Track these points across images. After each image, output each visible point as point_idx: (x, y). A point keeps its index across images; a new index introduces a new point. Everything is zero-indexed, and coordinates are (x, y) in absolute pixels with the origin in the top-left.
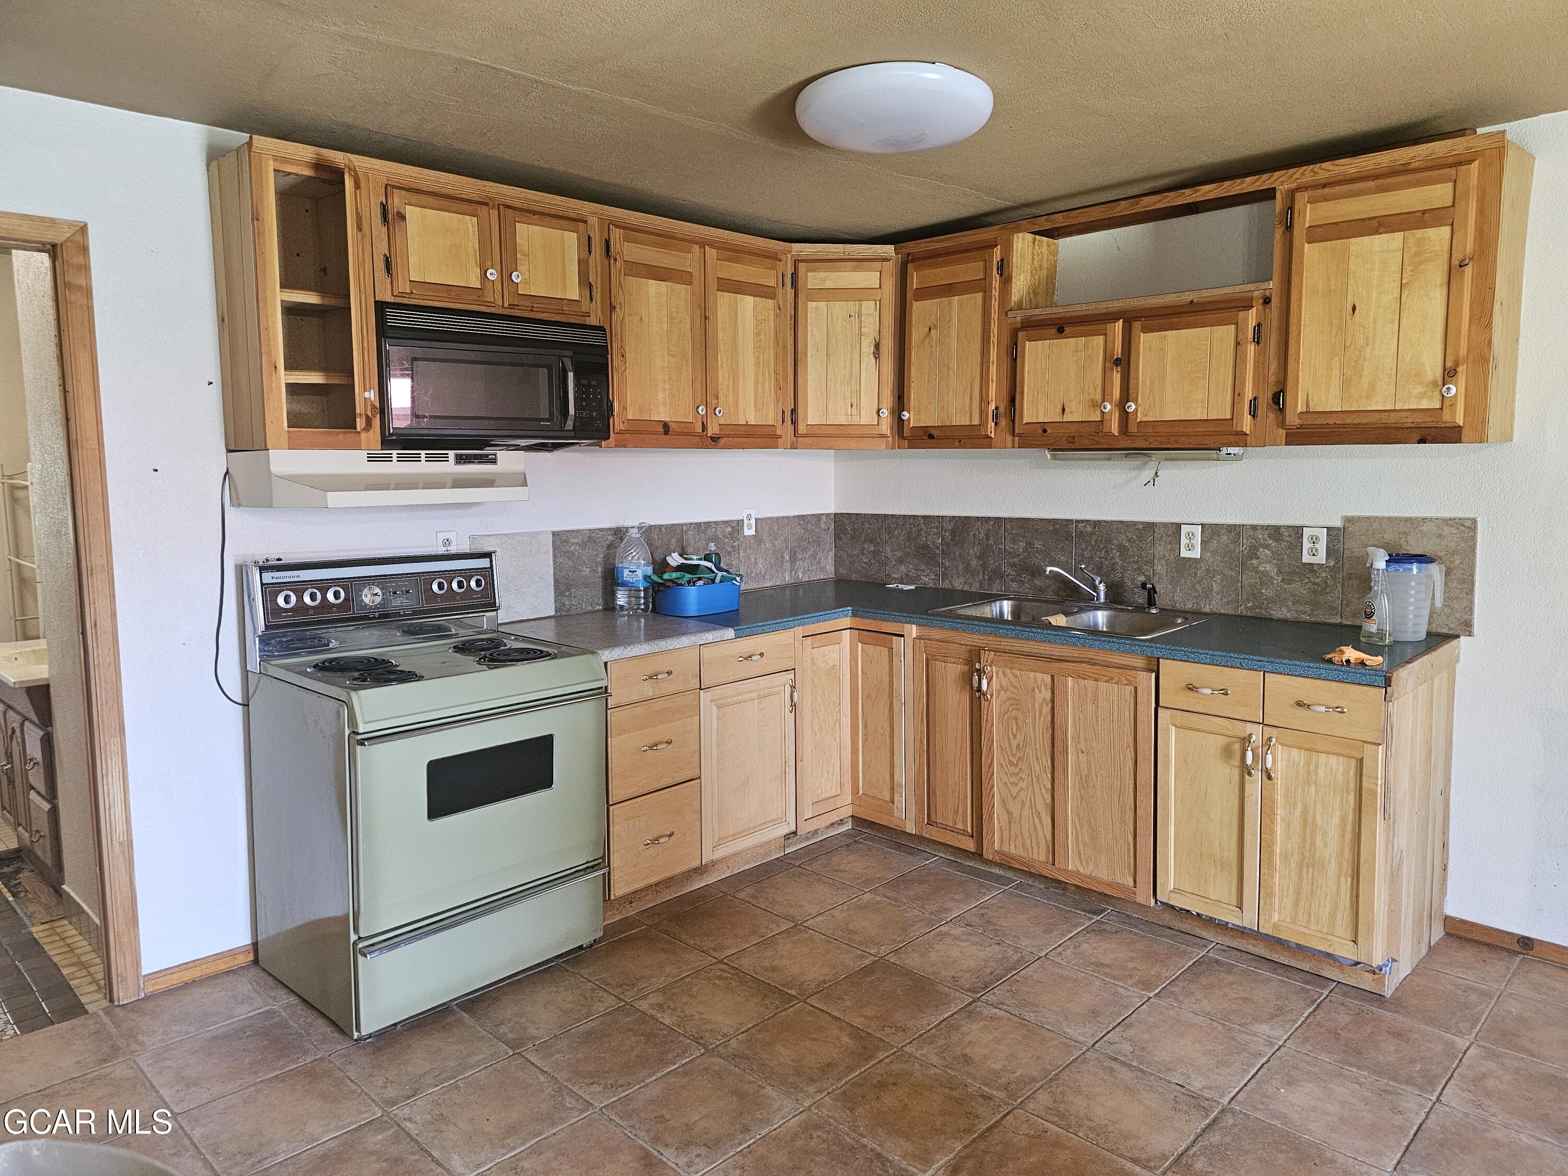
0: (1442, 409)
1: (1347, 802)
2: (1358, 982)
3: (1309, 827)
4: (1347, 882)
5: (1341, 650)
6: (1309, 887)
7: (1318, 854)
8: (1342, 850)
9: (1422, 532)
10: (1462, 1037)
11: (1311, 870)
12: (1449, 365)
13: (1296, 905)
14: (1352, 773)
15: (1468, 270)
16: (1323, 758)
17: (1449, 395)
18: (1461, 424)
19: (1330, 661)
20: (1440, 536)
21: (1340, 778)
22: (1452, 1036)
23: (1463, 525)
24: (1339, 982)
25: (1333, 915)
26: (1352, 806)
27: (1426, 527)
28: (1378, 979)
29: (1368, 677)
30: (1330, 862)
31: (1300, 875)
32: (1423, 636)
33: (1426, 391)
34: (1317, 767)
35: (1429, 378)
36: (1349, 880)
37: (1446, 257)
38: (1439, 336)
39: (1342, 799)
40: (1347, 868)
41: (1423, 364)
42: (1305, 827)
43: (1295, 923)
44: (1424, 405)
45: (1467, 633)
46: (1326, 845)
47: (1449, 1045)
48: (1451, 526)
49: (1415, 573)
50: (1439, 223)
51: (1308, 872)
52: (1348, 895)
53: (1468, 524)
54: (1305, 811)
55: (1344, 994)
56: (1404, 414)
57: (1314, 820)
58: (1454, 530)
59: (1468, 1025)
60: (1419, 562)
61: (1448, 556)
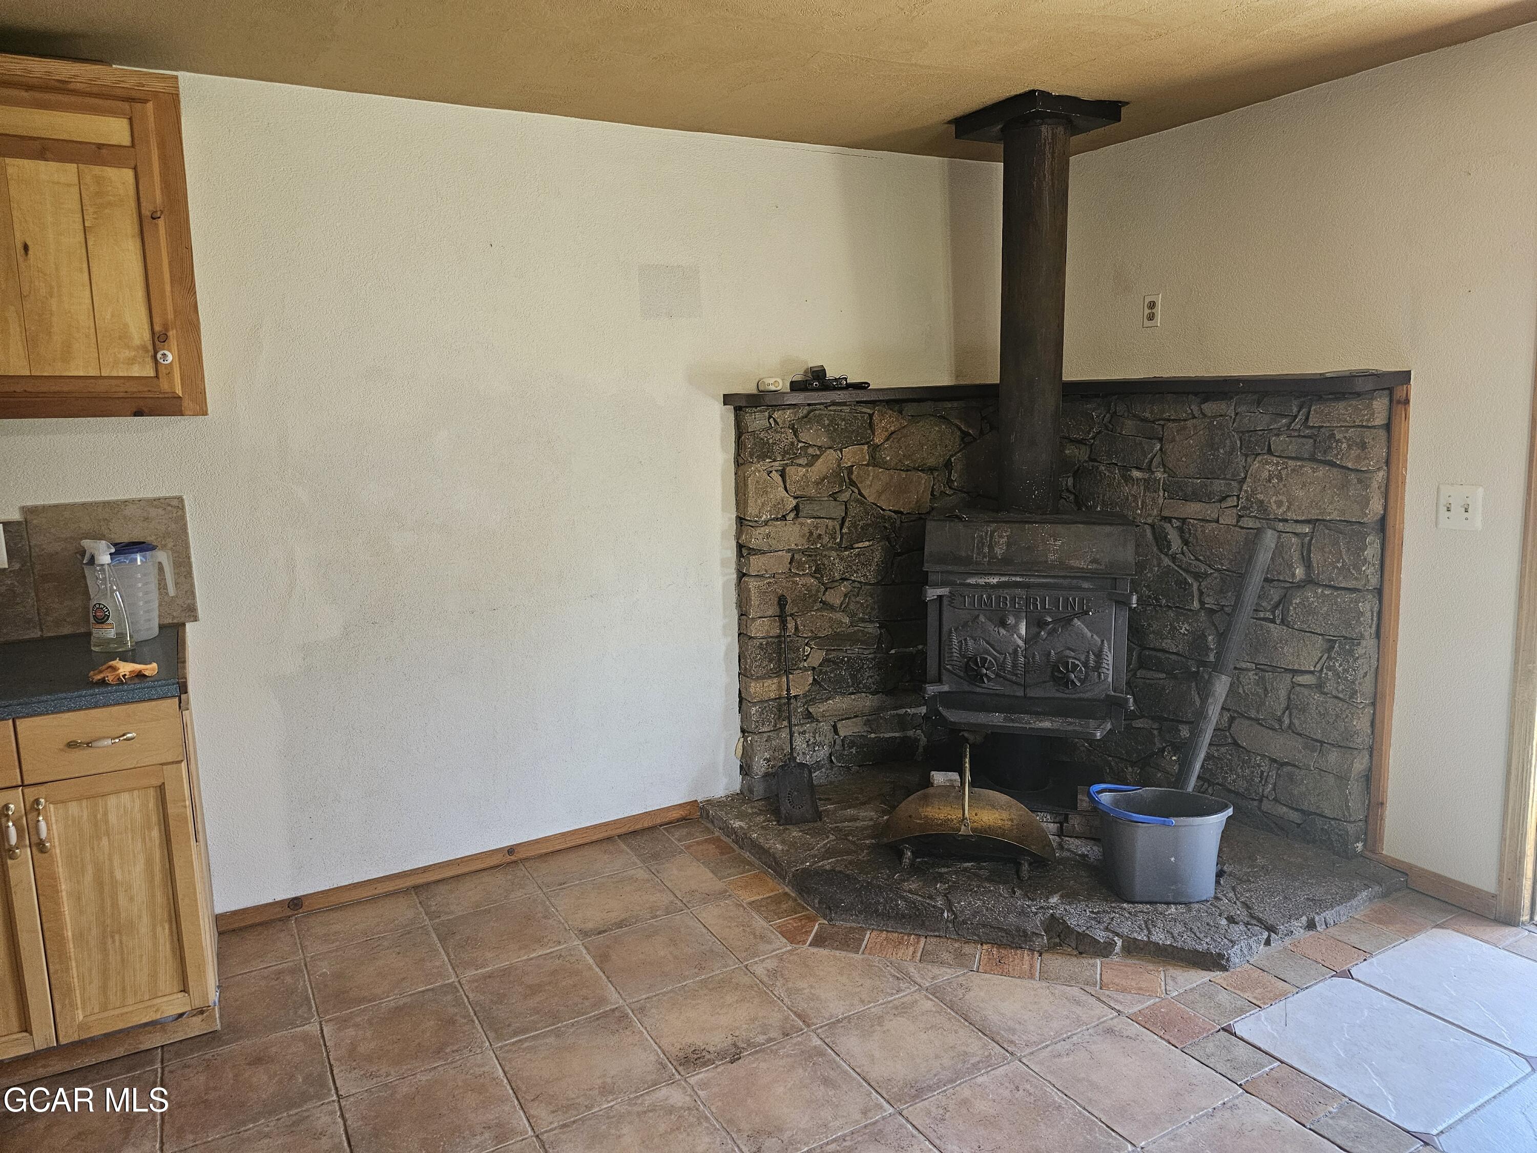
0: (157, 377)
1: (150, 839)
2: (186, 1034)
3: (107, 889)
4: (164, 929)
5: (110, 667)
6: (119, 958)
7: (123, 915)
8: (153, 896)
9: (125, 517)
10: (309, 1023)
11: (117, 937)
12: (157, 328)
13: (104, 988)
14: (151, 805)
15: (161, 222)
16: (112, 801)
17: (166, 362)
18: (181, 395)
19: (103, 683)
20: (146, 519)
21: (138, 816)
22: (301, 1028)
23: (169, 505)
24: (162, 1046)
25: (154, 976)
26: (157, 842)
27: (129, 511)
28: (207, 1016)
29: (158, 689)
30: (140, 917)
31: (104, 950)
32: (156, 631)
33: (135, 356)
34: (105, 814)
35: (137, 342)
36: (167, 926)
37: (133, 204)
38: (140, 294)
39: (145, 838)
40: (162, 913)
41: (126, 325)
42: (101, 891)
43: (105, 1010)
44: (136, 371)
45: (192, 619)
46: (131, 899)
47: (305, 1038)
48: (156, 507)
49: (139, 563)
50: (119, 164)
51: (114, 942)
52: (168, 946)
53: (175, 503)
54: (98, 871)
55: (177, 1055)
56: (114, 382)
57: (112, 873)
58: (160, 511)
59: (304, 1008)
60: (141, 551)
61: (159, 539)
